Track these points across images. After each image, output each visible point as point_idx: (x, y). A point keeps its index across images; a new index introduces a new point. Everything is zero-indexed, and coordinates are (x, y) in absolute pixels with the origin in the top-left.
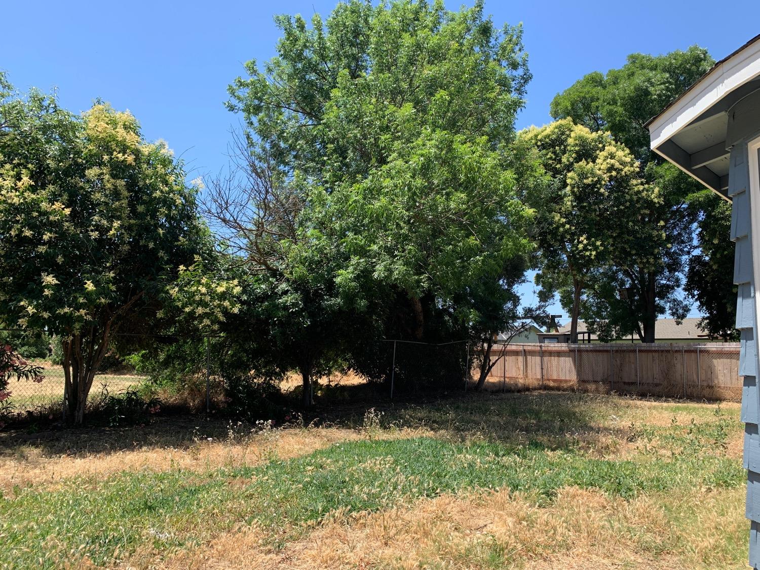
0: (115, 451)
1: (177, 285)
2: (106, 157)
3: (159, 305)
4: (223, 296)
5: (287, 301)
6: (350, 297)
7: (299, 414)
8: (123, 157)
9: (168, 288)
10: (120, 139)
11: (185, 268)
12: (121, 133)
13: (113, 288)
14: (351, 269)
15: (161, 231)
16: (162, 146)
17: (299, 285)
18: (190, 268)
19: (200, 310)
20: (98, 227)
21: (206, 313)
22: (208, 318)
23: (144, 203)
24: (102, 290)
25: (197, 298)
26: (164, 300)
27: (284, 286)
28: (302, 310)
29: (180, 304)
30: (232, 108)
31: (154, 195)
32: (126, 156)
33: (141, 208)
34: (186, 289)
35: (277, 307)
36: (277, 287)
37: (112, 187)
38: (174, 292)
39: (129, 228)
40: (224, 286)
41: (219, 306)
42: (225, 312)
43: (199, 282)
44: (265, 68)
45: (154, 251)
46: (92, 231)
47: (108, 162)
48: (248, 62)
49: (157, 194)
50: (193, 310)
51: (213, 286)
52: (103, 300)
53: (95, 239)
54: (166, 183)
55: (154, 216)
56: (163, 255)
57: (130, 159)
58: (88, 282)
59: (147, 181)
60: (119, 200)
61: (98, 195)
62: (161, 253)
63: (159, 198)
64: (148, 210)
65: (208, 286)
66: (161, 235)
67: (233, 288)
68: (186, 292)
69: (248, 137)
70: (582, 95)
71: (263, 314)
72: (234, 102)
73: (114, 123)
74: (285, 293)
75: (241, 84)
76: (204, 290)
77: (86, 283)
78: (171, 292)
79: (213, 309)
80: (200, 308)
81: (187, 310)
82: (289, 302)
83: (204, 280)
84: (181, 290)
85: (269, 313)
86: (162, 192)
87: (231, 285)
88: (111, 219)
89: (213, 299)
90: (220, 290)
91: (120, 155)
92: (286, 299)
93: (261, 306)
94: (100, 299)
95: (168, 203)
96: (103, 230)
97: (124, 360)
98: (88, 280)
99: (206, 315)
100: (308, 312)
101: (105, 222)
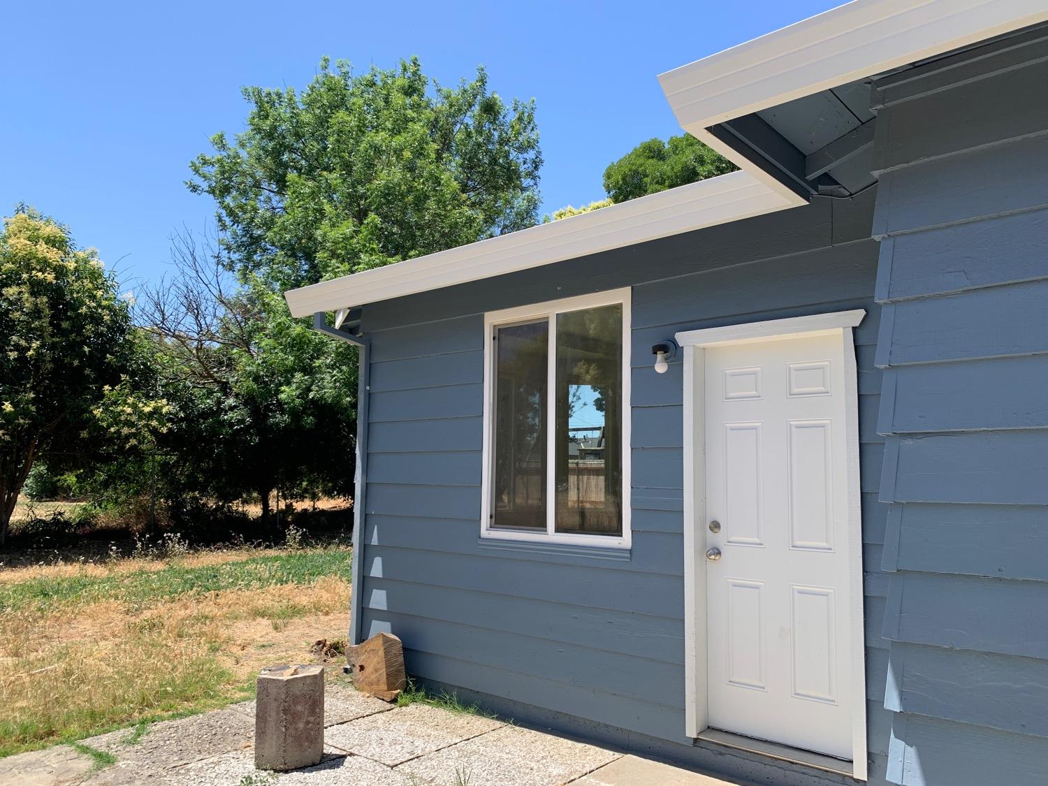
0: (31, 565)
1: (103, 404)
2: (25, 276)
3: (83, 425)
4: (150, 415)
5: (232, 418)
6: (296, 414)
7: (241, 535)
8: (43, 276)
9: (92, 408)
10: (41, 256)
11: (110, 388)
12: (42, 250)
13: (33, 409)
14: (294, 386)
15: (86, 349)
16: (93, 254)
17: (249, 400)
18: (116, 388)
19: (125, 431)
20: (17, 347)
21: (132, 433)
22: (135, 438)
23: (68, 318)
24: (20, 411)
25: (123, 418)
26: (89, 420)
27: (231, 401)
28: (249, 427)
29: (105, 424)
30: (194, 189)
31: (79, 311)
32: (46, 274)
33: (65, 325)
34: (111, 408)
35: (222, 424)
36: (224, 402)
37: (31, 306)
38: (98, 412)
39: (53, 347)
40: (152, 405)
41: (147, 426)
42: (154, 431)
43: (125, 403)
44: (237, 142)
45: (80, 369)
46: (11, 351)
47: (28, 280)
48: (214, 136)
49: (84, 310)
50: (118, 430)
51: (141, 405)
52: (22, 421)
53: (14, 359)
54: (93, 297)
55: (79, 333)
56: (89, 372)
57: (50, 277)
58: (6, 403)
59: (75, 295)
60: (40, 318)
61: (17, 314)
62: (87, 371)
63: (86, 314)
64: (73, 326)
65: (134, 406)
66: (87, 353)
67: (162, 407)
68: (112, 411)
69: (220, 220)
70: (634, 168)
71: (206, 431)
72: (198, 180)
73: (34, 239)
74: (232, 408)
75: (205, 162)
76: (129, 410)
77: (4, 404)
78: (95, 412)
79: (140, 428)
80: (126, 428)
81: (112, 430)
82: (234, 418)
83: (130, 400)
84: (106, 410)
85: (213, 431)
86: (89, 307)
87: (160, 405)
88: (29, 340)
89: (140, 418)
90: (147, 409)
91: (40, 274)
92: (231, 415)
93: (204, 423)
94: (18, 420)
95: (96, 319)
96: (22, 350)
97: (59, 481)
98: (7, 401)
99: (134, 435)
100: (257, 430)
101: (23, 343)
